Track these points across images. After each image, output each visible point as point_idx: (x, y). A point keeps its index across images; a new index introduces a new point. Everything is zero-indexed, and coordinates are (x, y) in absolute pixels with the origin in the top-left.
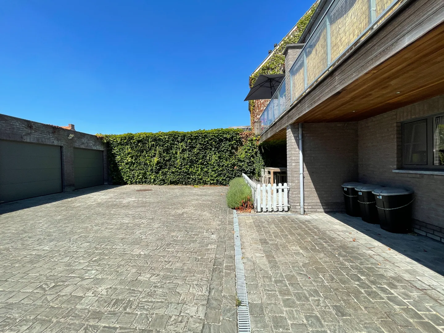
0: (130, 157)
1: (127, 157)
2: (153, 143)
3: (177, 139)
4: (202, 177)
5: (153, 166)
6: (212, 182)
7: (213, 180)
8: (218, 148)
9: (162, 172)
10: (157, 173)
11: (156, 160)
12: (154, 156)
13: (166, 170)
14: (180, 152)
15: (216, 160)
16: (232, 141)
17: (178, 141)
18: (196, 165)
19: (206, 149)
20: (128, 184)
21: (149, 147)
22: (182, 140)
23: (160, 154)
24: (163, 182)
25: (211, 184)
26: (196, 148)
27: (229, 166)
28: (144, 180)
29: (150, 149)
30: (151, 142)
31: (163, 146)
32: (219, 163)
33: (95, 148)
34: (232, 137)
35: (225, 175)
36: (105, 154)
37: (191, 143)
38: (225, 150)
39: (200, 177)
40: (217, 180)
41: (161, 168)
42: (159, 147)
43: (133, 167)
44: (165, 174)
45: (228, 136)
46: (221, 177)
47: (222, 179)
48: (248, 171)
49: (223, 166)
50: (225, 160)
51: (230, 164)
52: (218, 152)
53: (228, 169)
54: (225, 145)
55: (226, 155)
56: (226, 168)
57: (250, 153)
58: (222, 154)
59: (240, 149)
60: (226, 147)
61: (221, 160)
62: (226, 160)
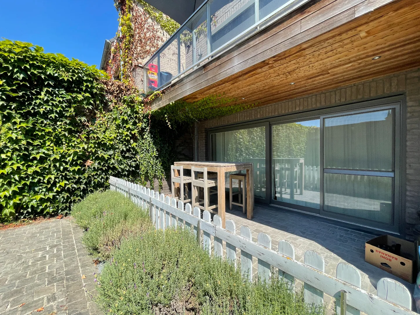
16: (78, 92)
27: (70, 159)
50: (52, 141)
53: (65, 169)
56: (58, 164)
59: (101, 118)
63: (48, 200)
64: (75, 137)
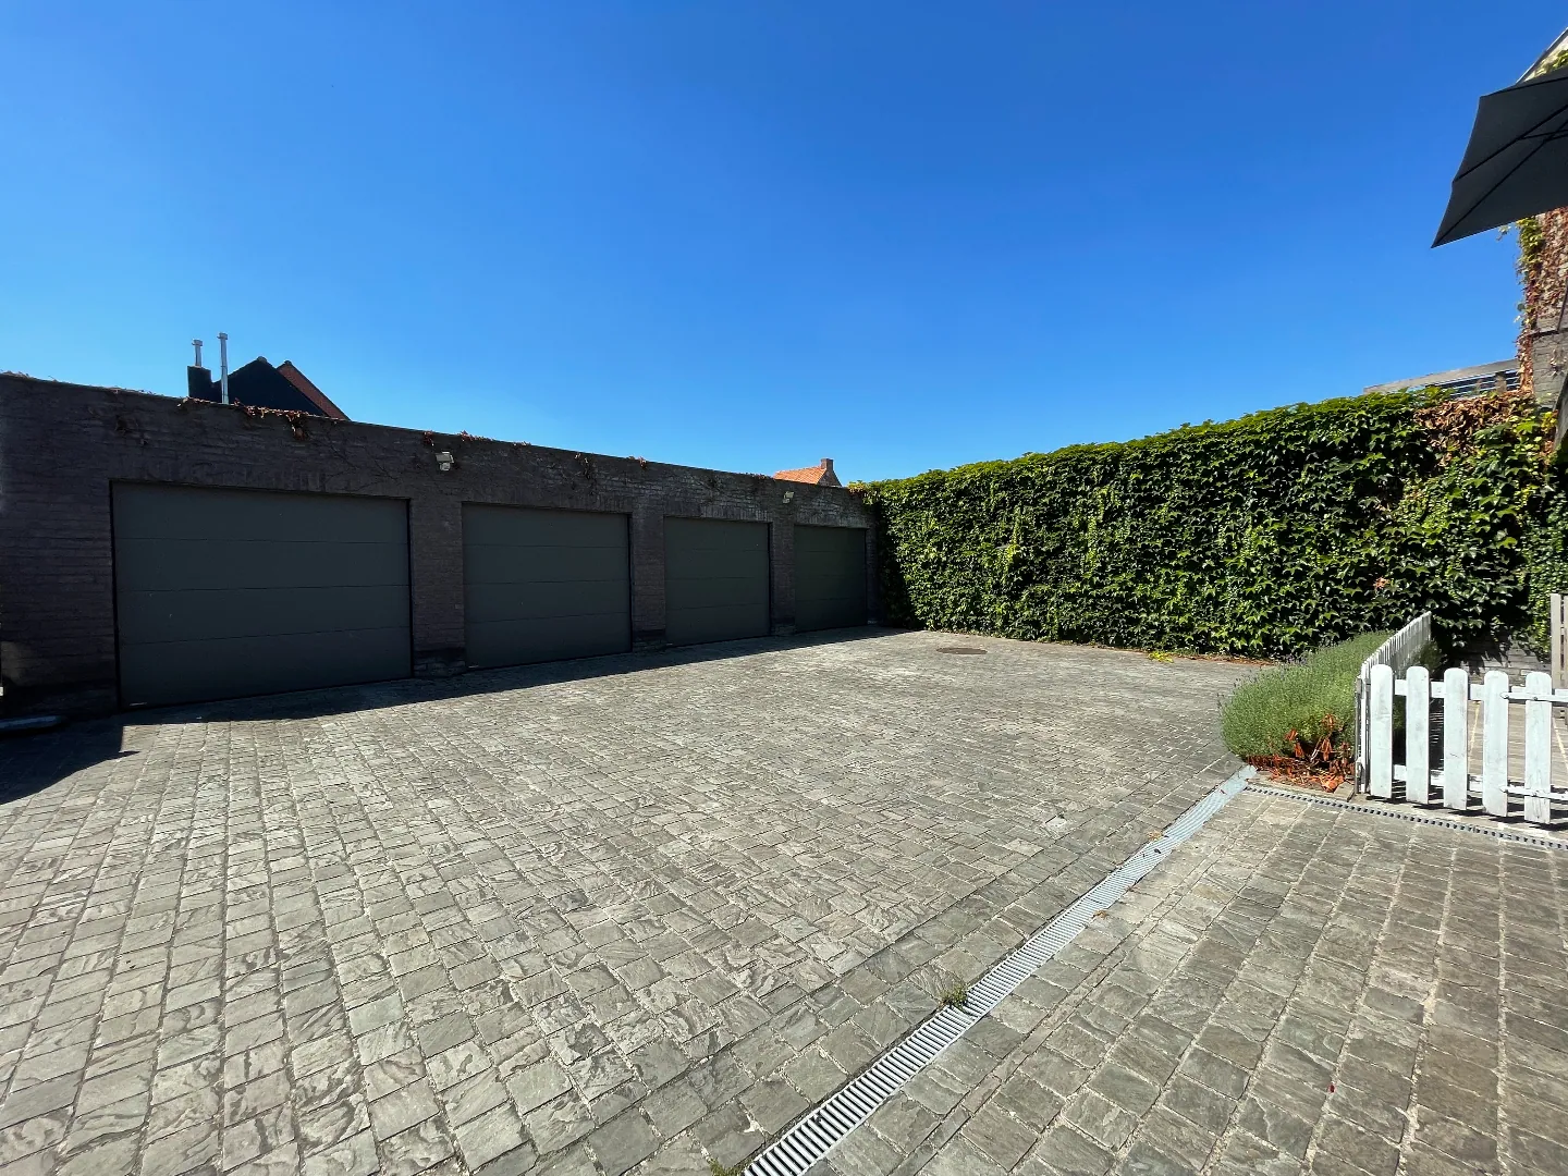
0: (933, 545)
1: (924, 547)
2: (1002, 494)
3: (1085, 474)
4: (1190, 619)
5: (1001, 575)
6: (1239, 644)
7: (1248, 637)
8: (1274, 497)
9: (1032, 595)
10: (1015, 597)
11: (1009, 552)
12: (1006, 540)
13: (1045, 588)
14: (1097, 522)
15: (1268, 549)
16: (1362, 457)
17: (1089, 482)
18: (1163, 571)
19: (1210, 502)
20: (927, 627)
21: (988, 510)
22: (1107, 477)
23: (1026, 532)
24: (1034, 630)
25: (1233, 651)
26: (1165, 501)
27: (1341, 574)
28: (974, 618)
29: (994, 517)
30: (996, 492)
31: (1035, 503)
32: (1280, 561)
33: (844, 523)
34: (1365, 436)
35: (1316, 614)
36: (870, 538)
37: (1145, 481)
38: (1314, 500)
39: (1182, 620)
40: (1267, 639)
41: (1028, 579)
42: (1022, 510)
43: (942, 575)
44: (1039, 601)
45: (1338, 436)
46: (1290, 624)
47: (1296, 635)
48: (1471, 602)
49: (1299, 576)
50: (1315, 547)
51: (1343, 568)
52: (1277, 514)
53: (1334, 592)
54: (1317, 480)
55: (1318, 527)
56: (1321, 583)
57: (1489, 506)
58: (1302, 518)
59: (1415, 492)
60: (1323, 489)
61: (1293, 550)
62: (1324, 549)
63: (1306, 637)
64: (1355, 536)
